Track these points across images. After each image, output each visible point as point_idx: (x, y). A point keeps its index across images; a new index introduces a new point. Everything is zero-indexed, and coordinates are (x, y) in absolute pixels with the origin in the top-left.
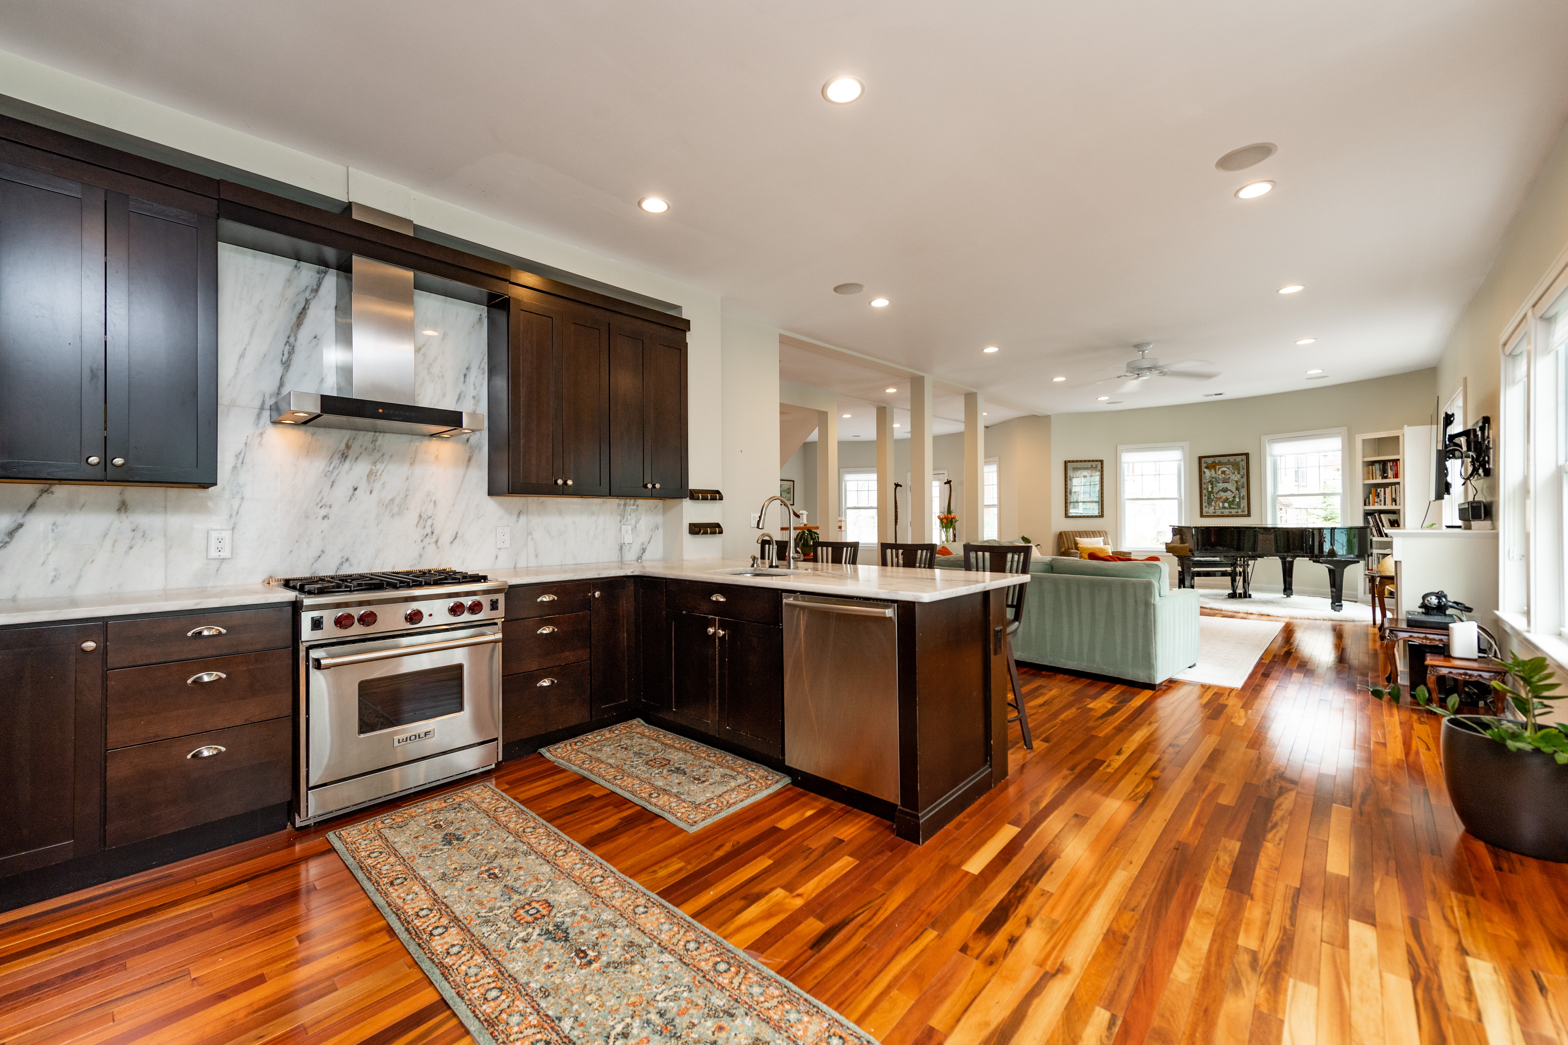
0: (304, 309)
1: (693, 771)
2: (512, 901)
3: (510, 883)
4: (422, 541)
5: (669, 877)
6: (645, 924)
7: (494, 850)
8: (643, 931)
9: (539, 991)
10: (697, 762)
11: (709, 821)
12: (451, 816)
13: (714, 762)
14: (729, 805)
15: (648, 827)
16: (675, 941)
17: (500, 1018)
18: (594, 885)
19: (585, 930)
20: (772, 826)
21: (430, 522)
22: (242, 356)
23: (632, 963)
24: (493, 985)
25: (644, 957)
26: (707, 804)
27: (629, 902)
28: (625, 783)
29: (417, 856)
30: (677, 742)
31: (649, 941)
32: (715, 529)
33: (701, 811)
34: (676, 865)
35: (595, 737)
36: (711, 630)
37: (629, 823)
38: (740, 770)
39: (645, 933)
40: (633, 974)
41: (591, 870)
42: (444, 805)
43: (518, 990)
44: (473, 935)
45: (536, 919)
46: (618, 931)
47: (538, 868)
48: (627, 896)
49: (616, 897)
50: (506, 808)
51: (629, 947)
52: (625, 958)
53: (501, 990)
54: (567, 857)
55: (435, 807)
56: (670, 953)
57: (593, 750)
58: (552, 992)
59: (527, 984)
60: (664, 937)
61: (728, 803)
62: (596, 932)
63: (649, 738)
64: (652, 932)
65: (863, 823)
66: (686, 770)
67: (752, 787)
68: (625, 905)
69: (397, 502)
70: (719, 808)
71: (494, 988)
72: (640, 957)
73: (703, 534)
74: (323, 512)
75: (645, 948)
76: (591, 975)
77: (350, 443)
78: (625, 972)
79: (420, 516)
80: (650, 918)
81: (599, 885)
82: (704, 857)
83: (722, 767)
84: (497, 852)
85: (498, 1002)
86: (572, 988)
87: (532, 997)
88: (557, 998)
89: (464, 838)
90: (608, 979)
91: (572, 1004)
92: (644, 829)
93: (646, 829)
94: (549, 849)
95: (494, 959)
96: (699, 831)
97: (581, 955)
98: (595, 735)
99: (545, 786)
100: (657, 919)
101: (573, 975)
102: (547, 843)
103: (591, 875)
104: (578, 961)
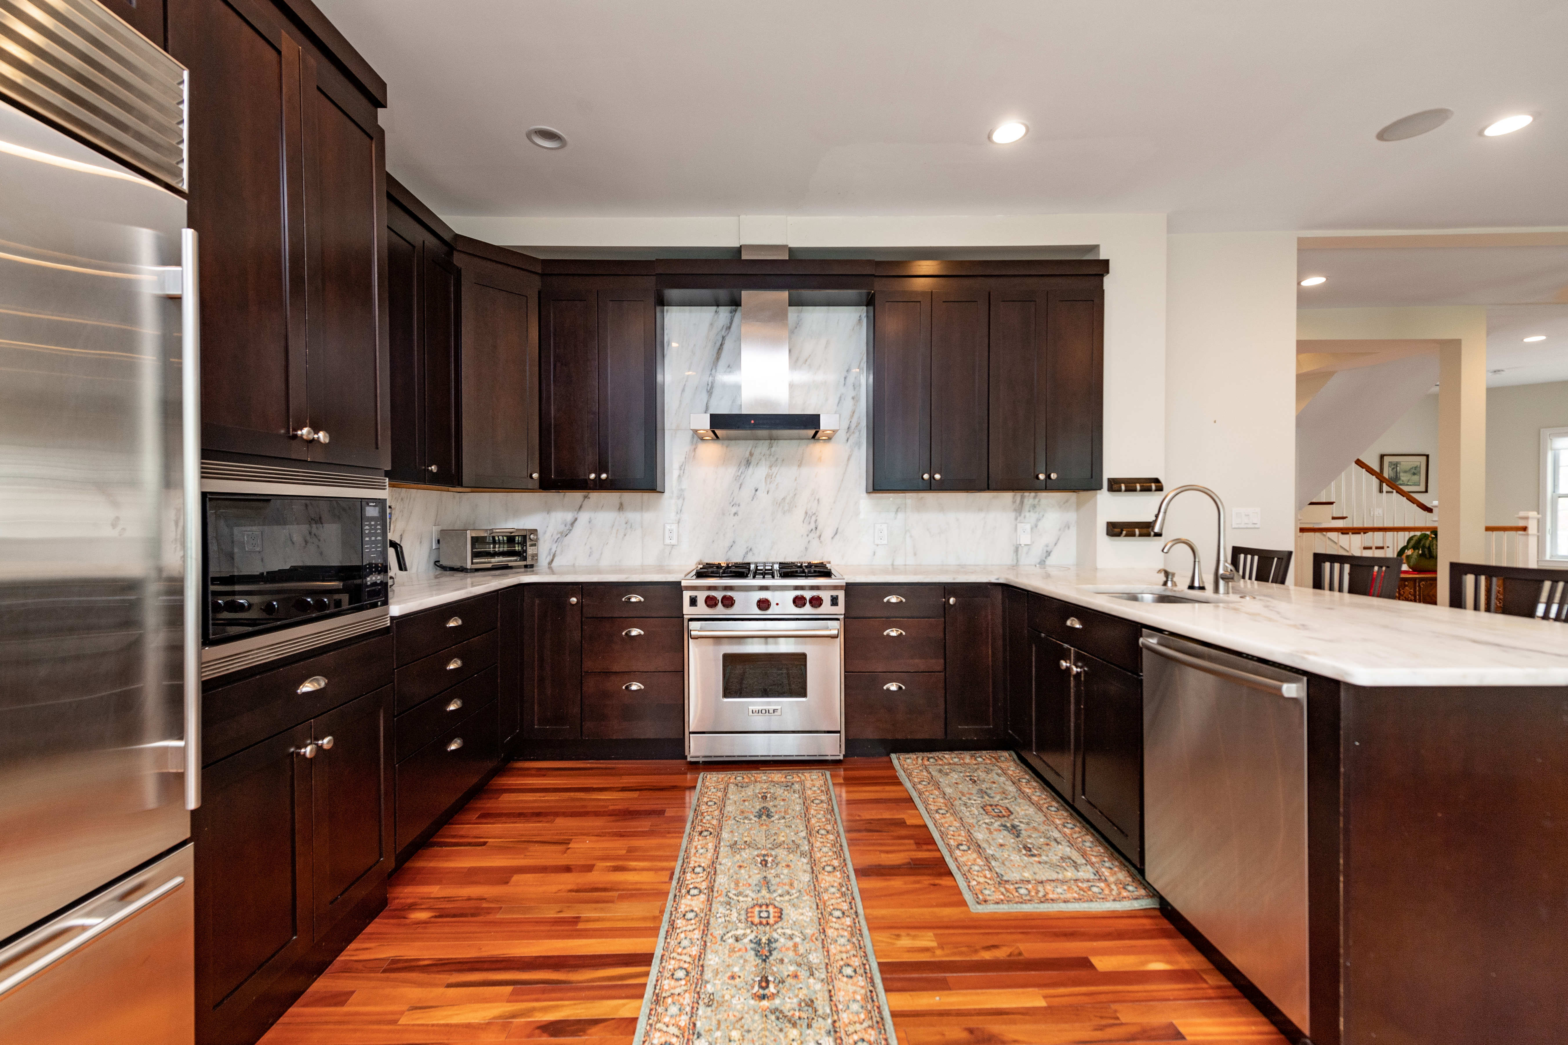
0: (722, 345)
1: (1030, 837)
2: (759, 895)
3: (770, 877)
4: (808, 535)
5: (908, 951)
6: (839, 990)
7: (783, 839)
8: (831, 996)
9: (708, 996)
10: (1043, 828)
11: (1004, 908)
12: (779, 791)
13: (1065, 835)
14: (1045, 900)
15: (932, 882)
16: (851, 1029)
17: (666, 1000)
18: (830, 917)
19: (786, 960)
20: (1084, 955)
21: (814, 518)
22: (683, 390)
23: (794, 1025)
24: (686, 966)
25: (809, 1026)
26: (1017, 886)
27: (844, 956)
28: (943, 821)
29: (732, 817)
30: (1038, 794)
31: (828, 1011)
32: (1145, 530)
33: (1003, 890)
34: (927, 940)
35: (952, 758)
36: (1064, 664)
37: (915, 868)
38: (1094, 859)
39: (831, 1000)
40: (786, 1037)
41: (840, 900)
42: (783, 780)
43: (697, 984)
44: (710, 910)
45: (761, 923)
46: (811, 980)
47: (801, 874)
48: (849, 947)
49: (839, 942)
50: (822, 802)
51: (807, 1005)
52: (794, 1015)
53: (688, 973)
54: (831, 875)
55: (776, 779)
56: (836, 1040)
57: (940, 771)
58: (715, 1004)
59: (707, 982)
60: (845, 1017)
61: (1044, 896)
62: (792, 968)
63: (1009, 778)
64: (838, 1004)
65: (1243, 1029)
66: (1023, 832)
67: (1095, 889)
68: (837, 957)
69: (787, 500)
70: (1028, 898)
71: (685, 969)
72: (806, 1024)
73: (1126, 535)
74: (734, 510)
75: (819, 1016)
76: (754, 1010)
77: (753, 451)
78: (781, 1030)
79: (806, 513)
80: (849, 986)
81: (834, 920)
82: (964, 949)
83: (1071, 845)
84: (784, 841)
85: (678, 984)
86: (731, 1014)
87: (700, 998)
88: (714, 1013)
89: (772, 816)
90: (763, 1026)
91: (718, 1029)
92: (926, 880)
93: (926, 882)
94: (824, 859)
95: (705, 942)
96: (984, 914)
97: (764, 984)
98: (953, 756)
99: (873, 794)
100: (854, 992)
101: (742, 1000)
102: (827, 853)
103: (836, 906)
104: (756, 988)
